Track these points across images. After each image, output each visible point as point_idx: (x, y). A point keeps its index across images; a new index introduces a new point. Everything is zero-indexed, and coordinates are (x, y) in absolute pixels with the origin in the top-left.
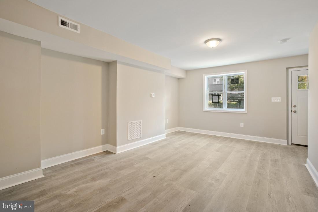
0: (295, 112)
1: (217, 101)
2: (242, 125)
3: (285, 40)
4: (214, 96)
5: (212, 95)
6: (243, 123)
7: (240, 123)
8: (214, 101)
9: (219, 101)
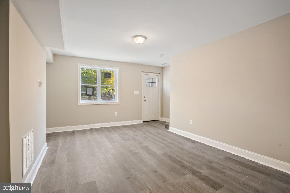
0: (145, 101)
1: (91, 93)
2: (116, 114)
3: (162, 55)
4: (88, 88)
5: (86, 87)
6: (117, 113)
7: (114, 113)
8: (88, 93)
9: (94, 93)
